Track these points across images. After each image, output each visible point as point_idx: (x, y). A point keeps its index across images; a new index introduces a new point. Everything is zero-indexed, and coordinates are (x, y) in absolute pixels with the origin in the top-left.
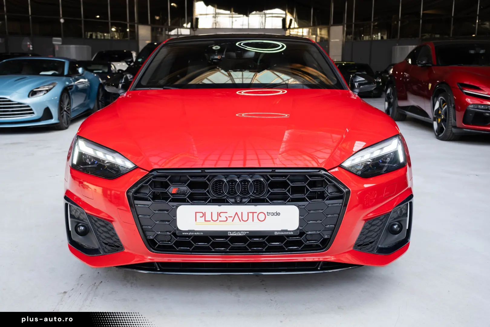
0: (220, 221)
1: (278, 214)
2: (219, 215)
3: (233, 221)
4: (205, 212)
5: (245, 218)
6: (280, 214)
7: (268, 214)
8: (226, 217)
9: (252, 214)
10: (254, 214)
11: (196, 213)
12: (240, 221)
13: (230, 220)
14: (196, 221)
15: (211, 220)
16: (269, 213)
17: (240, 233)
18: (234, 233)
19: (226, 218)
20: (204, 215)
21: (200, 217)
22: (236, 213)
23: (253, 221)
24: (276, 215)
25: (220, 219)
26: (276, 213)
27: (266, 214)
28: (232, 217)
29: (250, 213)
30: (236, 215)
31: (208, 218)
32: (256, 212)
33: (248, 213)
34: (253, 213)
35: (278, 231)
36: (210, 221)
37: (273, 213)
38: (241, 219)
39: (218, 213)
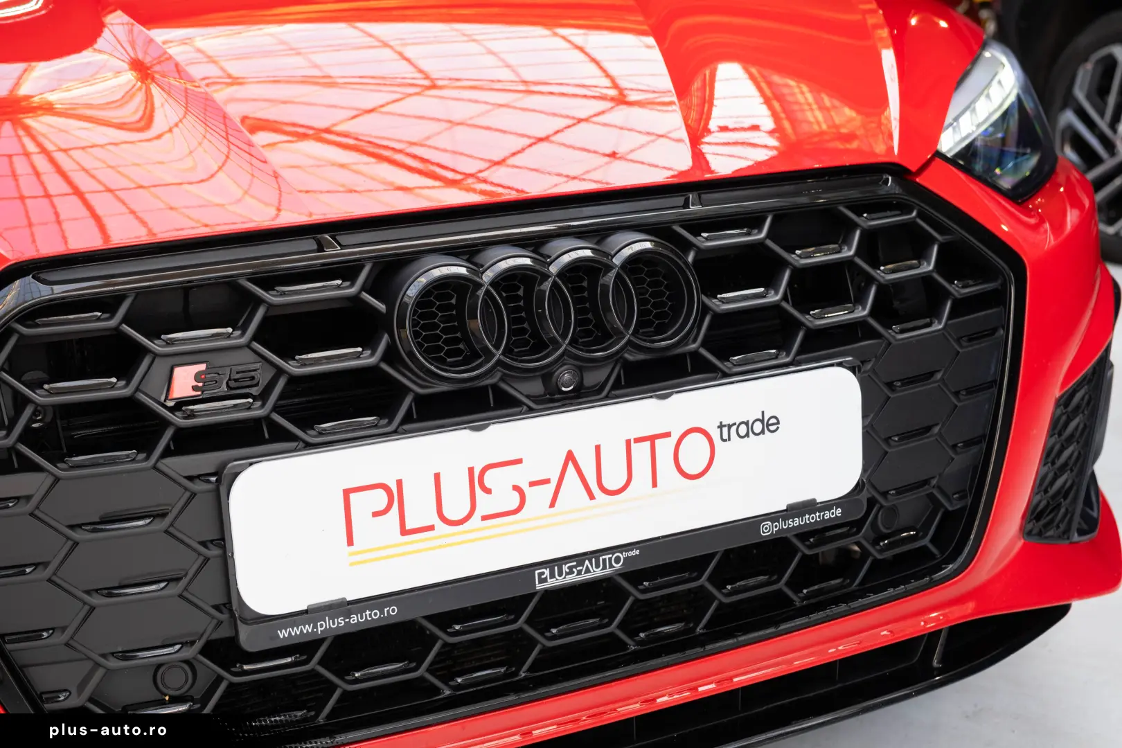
0: (485, 518)
1: (769, 424)
2: (477, 481)
3: (552, 505)
4: (399, 483)
5: (614, 477)
6: (778, 423)
7: (725, 430)
8: (516, 488)
9: (648, 444)
10: (658, 442)
11: (347, 493)
12: (592, 497)
13: (538, 497)
14: (350, 542)
15: (434, 520)
16: (730, 427)
17: (597, 566)
18: (565, 568)
19: (516, 495)
20: (395, 495)
21: (375, 514)
22: (570, 457)
23: (655, 485)
24: (763, 432)
25: (486, 504)
26: (762, 421)
27: (715, 434)
28: (547, 481)
29: (638, 440)
30: (570, 465)
31: (420, 510)
32: (668, 435)
33: (628, 442)
34: (652, 439)
35: (773, 517)
36: (431, 528)
37: (747, 423)
38: (595, 488)
39: (471, 470)
